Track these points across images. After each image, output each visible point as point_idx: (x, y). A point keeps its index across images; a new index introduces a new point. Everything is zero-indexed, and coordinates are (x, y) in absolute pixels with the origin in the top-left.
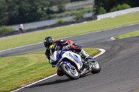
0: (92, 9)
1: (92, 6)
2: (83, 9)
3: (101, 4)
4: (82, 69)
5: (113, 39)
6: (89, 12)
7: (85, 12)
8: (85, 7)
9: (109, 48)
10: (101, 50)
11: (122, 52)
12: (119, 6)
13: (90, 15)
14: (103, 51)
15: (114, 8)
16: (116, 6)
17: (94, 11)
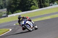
0: (6, 13)
1: (6, 11)
2: (2, 12)
3: (9, 10)
4: (33, 28)
5: (15, 25)
6: (5, 14)
7: (3, 14)
8: (3, 12)
9: (13, 28)
10: (10, 29)
11: (19, 30)
12: (17, 11)
13: (5, 15)
14: (11, 30)
15: (15, 12)
16: (16, 11)
17: (7, 13)
